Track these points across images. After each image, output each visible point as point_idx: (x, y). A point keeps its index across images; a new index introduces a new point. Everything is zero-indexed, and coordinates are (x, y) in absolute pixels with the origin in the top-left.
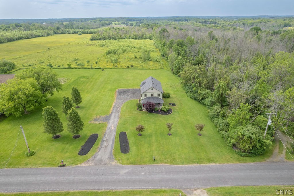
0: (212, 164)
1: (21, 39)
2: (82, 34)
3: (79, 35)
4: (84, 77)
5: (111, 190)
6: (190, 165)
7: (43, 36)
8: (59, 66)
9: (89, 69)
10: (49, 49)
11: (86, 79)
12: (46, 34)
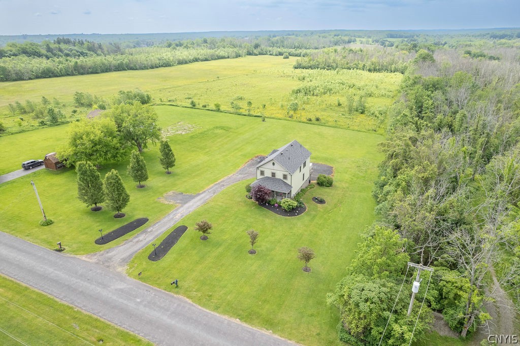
0: (264, 332)
1: (197, 61)
2: (290, 57)
3: (284, 58)
4: (222, 128)
5: (75, 307)
6: (225, 317)
7: (228, 57)
8: (205, 106)
9: (245, 115)
10: (218, 77)
11: (224, 131)
12: (234, 54)
